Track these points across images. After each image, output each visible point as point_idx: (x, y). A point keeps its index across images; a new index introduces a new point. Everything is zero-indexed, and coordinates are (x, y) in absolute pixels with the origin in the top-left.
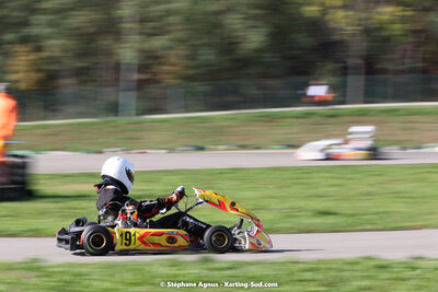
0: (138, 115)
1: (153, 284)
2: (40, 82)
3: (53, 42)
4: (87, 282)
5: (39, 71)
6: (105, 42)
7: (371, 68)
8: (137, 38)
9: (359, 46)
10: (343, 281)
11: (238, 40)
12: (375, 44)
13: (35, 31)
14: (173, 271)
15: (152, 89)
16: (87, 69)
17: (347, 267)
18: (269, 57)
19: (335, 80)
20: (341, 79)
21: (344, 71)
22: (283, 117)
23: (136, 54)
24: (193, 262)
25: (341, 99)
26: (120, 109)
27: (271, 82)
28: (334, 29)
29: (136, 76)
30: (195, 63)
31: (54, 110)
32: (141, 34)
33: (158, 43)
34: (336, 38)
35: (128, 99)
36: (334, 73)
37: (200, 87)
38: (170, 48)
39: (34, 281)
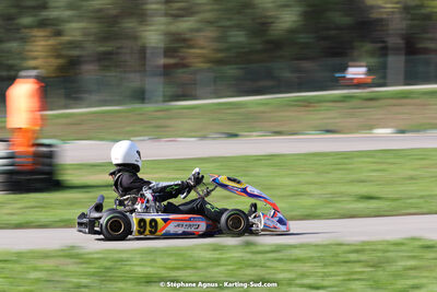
0: (164, 101)
1: (195, 268)
2: (61, 69)
3: (74, 25)
4: (128, 268)
5: (58, 56)
6: (129, 24)
7: (411, 48)
8: (163, 19)
9: (398, 24)
10: (389, 261)
11: (270, 20)
12: (416, 22)
13: (53, 14)
14: (216, 255)
15: (181, 74)
16: (110, 53)
17: (392, 248)
18: (303, 38)
19: (373, 61)
20: (381, 60)
21: (384, 51)
22: (320, 101)
23: (161, 37)
24: (235, 247)
25: (381, 81)
26: (147, 95)
27: (306, 65)
28: (372, 7)
29: (162, 61)
30: (224, 45)
31: (76, 99)
32: (166, 15)
33: (185, 25)
34: (374, 15)
35: (155, 85)
36: (372, 54)
37: (231, 71)
38: (198, 30)
39: (72, 268)
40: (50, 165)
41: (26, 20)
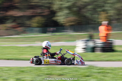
40: (111, 45)
41: (99, 10)
